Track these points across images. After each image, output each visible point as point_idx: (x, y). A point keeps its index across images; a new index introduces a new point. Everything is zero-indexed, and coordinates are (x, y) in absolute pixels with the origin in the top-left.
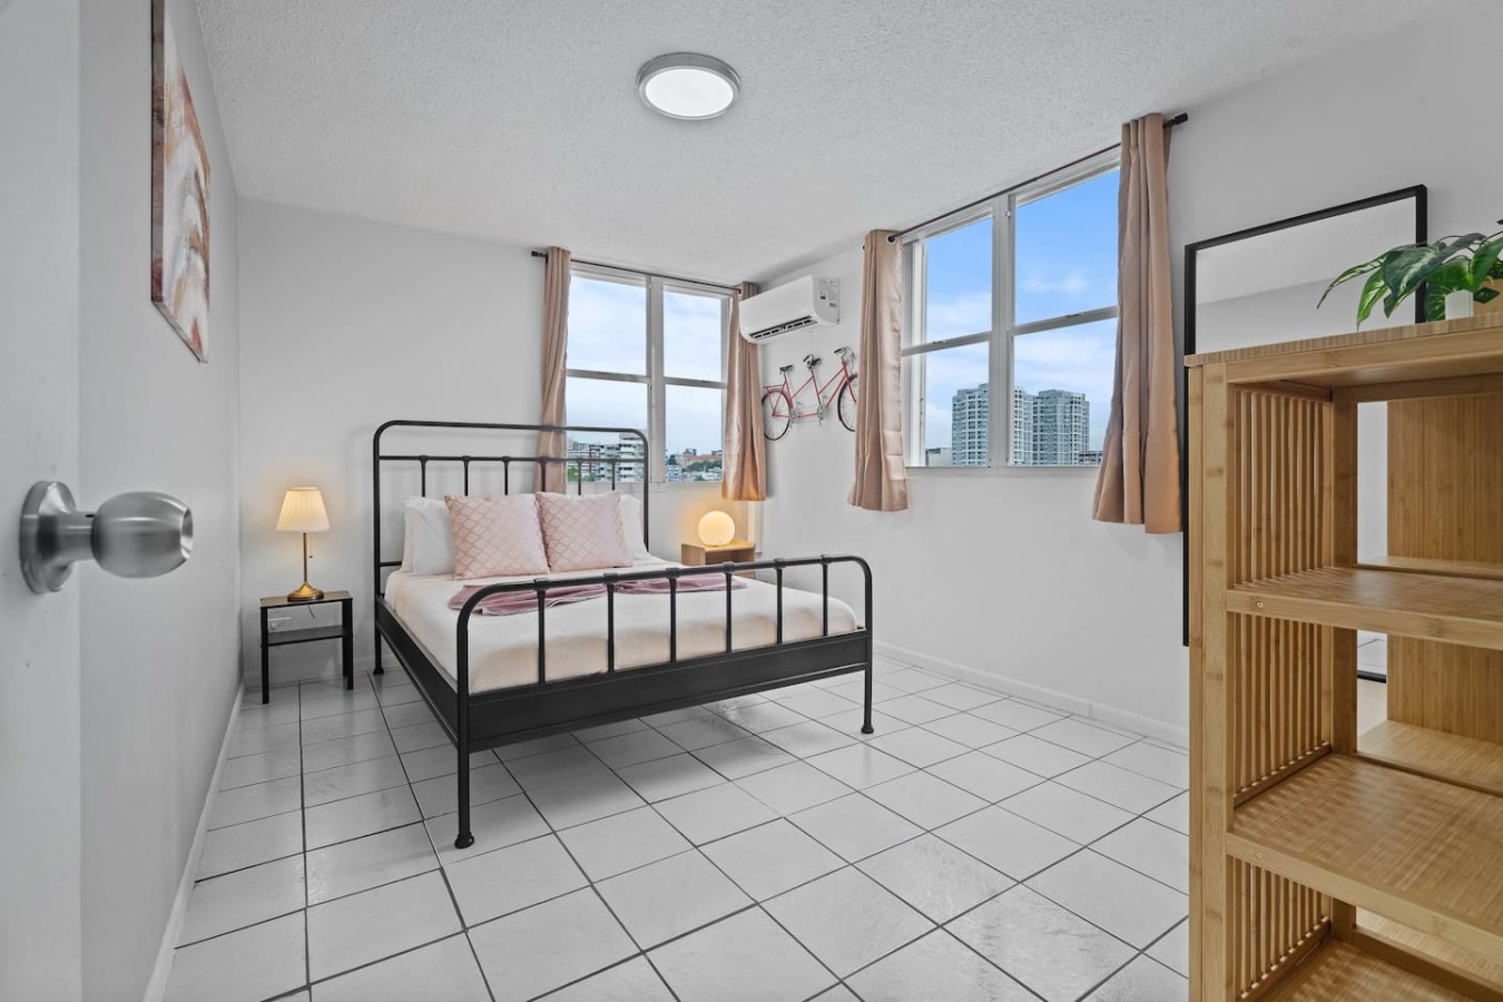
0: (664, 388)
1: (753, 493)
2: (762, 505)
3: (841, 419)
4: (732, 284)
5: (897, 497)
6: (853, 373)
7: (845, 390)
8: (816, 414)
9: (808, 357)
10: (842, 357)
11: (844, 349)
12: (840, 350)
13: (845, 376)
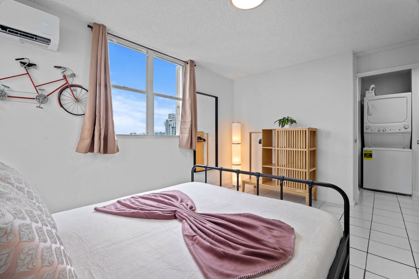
3: (61, 106)
6: (73, 84)
7: (64, 91)
8: (34, 99)
9: (23, 59)
10: (63, 72)
11: (65, 68)
12: (61, 67)
13: (66, 83)
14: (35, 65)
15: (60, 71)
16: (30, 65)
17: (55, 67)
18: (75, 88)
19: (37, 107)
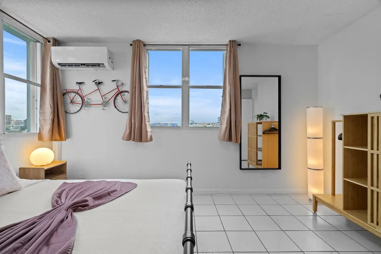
0: (4, 80)
1: (58, 137)
2: (62, 143)
3: (115, 107)
4: (45, 36)
5: (149, 137)
6: (122, 91)
7: (117, 96)
8: (101, 104)
9: (96, 80)
10: (116, 84)
11: (117, 81)
12: (115, 80)
13: (118, 91)
14: (102, 82)
15: (115, 83)
16: (99, 83)
17: (112, 81)
18: (123, 93)
19: (102, 109)
